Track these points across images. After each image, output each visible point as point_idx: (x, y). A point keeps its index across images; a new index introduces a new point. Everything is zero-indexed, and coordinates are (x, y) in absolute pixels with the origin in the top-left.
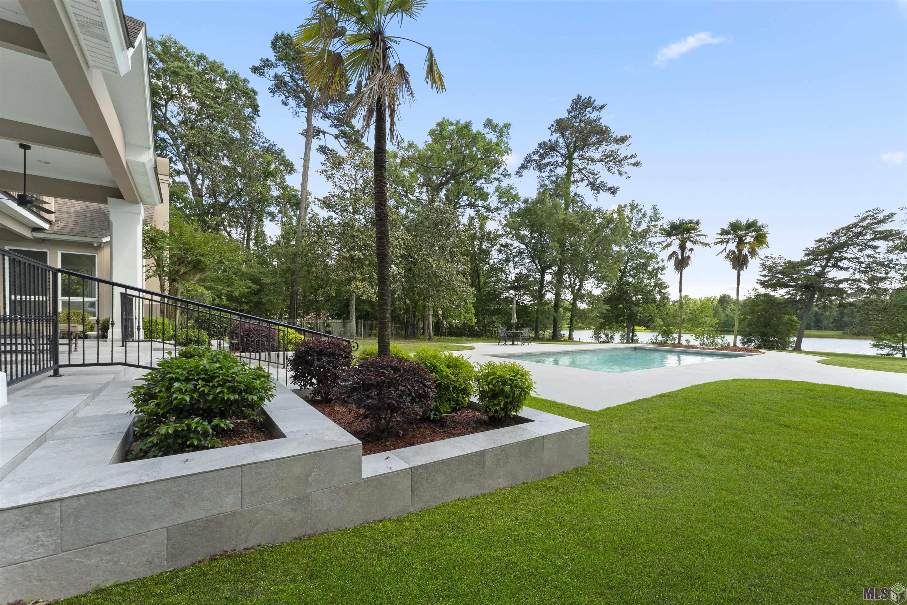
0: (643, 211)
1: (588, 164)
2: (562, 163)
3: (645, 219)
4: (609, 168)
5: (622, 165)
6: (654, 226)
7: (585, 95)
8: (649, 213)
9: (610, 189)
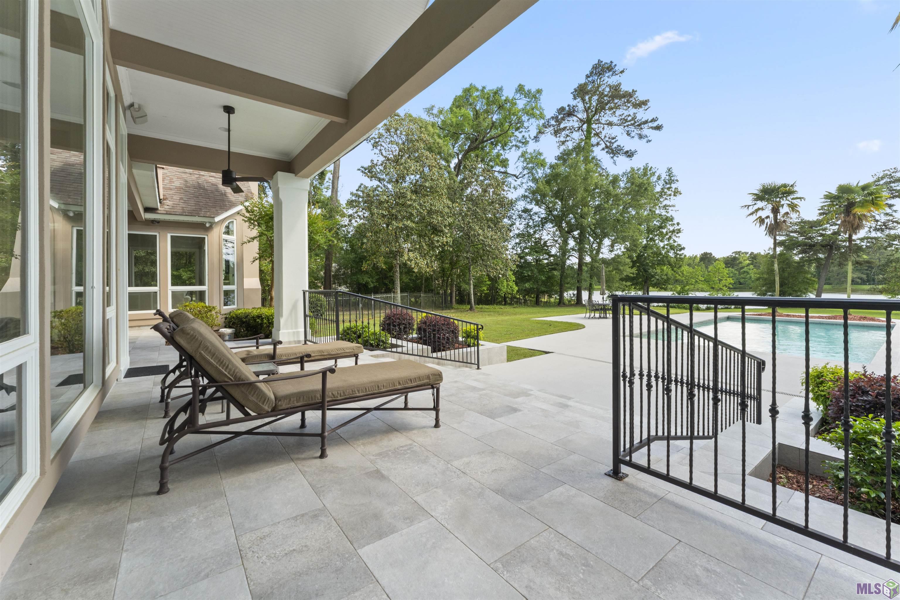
0: (657, 175)
1: (603, 129)
2: (579, 128)
3: (659, 182)
4: (628, 131)
5: (641, 129)
6: (669, 189)
7: (606, 60)
8: (664, 176)
9: (627, 152)
